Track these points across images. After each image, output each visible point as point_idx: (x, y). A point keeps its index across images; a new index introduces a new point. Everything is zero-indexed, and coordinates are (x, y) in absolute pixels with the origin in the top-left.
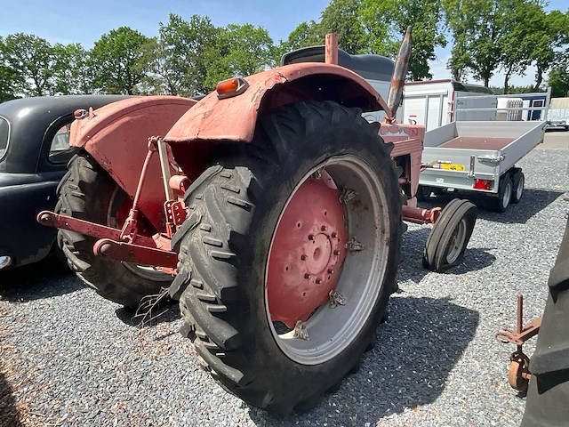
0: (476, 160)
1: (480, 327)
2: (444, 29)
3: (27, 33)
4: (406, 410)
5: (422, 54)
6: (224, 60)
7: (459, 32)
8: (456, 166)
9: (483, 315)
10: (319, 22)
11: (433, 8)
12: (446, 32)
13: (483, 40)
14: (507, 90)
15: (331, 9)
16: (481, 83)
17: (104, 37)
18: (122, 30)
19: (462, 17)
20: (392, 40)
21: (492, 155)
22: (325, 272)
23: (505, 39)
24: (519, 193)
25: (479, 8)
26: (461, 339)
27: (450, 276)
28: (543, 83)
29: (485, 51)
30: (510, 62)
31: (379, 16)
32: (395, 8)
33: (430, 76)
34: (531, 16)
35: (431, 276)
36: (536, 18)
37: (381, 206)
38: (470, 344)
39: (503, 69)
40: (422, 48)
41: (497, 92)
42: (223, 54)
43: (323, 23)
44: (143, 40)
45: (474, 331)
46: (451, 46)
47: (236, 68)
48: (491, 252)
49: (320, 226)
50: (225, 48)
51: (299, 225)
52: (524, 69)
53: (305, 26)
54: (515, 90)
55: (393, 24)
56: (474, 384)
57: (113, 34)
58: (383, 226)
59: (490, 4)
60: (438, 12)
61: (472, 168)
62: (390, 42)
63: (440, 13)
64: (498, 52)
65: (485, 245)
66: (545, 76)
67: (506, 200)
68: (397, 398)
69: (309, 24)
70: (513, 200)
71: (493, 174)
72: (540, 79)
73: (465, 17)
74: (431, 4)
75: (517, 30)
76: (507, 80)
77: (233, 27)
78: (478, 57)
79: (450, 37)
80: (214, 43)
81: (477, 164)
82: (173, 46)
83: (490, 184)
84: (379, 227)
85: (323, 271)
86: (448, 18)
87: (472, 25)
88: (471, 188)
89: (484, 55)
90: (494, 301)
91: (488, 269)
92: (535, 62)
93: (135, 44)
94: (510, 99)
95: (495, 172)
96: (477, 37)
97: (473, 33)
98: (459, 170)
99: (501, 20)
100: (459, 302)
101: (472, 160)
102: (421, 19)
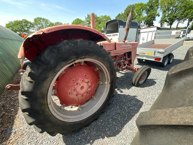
0: (156, 52)
1: (142, 108)
2: (160, 11)
3: (58, 22)
4: (106, 137)
5: (152, 19)
6: (99, 25)
7: (164, 12)
8: (150, 54)
9: (144, 104)
10: (123, 13)
11: (157, 5)
12: (160, 12)
13: (171, 14)
14: (177, 28)
15: (127, 9)
16: (169, 27)
17: (73, 21)
18: (77, 19)
19: (166, 7)
20: (143, 16)
21: (162, 50)
22: (86, 93)
23: (178, 13)
24: (171, 61)
25: (171, 4)
26: (134, 112)
27: (139, 88)
28: (189, 25)
29: (171, 17)
30: (179, 20)
31: (140, 9)
32: (145, 6)
33: (153, 25)
34: (189, 5)
35: (133, 88)
36: (190, 5)
37: (107, 73)
38: (136, 115)
39: (177, 22)
40: (152, 17)
41: (174, 29)
42: (99, 24)
43: (124, 13)
44: (82, 21)
45: (139, 110)
46: (161, 16)
47: (102, 27)
48: (155, 81)
49: (82, 80)
50: (100, 22)
51: (73, 80)
52: (184, 21)
53: (120, 14)
54: (180, 28)
55: (144, 11)
56: (132, 131)
57: (75, 20)
58: (108, 78)
59: (175, 2)
60: (158, 6)
61: (155, 54)
62: (143, 17)
63: (159, 6)
64: (176, 17)
65: (154, 78)
66: (191, 24)
67: (166, 63)
68: (105, 132)
69: (121, 14)
70: (169, 63)
71: (161, 56)
72: (188, 24)
73: (167, 7)
74: (156, 4)
75: (183, 9)
76: (177, 25)
77: (102, 16)
78: (169, 19)
79: (161, 14)
80: (97, 21)
81: (156, 53)
82: (88, 22)
83: (160, 59)
84: (107, 79)
85: (85, 93)
86: (161, 8)
87: (168, 9)
88: (154, 60)
89: (171, 18)
90: (150, 99)
91: (152, 87)
92: (188, 19)
93: (80, 23)
94: (177, 31)
95: (162, 56)
96: (169, 13)
97: (169, 12)
98: (150, 55)
99: (178, 7)
100: (138, 98)
101: (155, 52)
102: (153, 9)
